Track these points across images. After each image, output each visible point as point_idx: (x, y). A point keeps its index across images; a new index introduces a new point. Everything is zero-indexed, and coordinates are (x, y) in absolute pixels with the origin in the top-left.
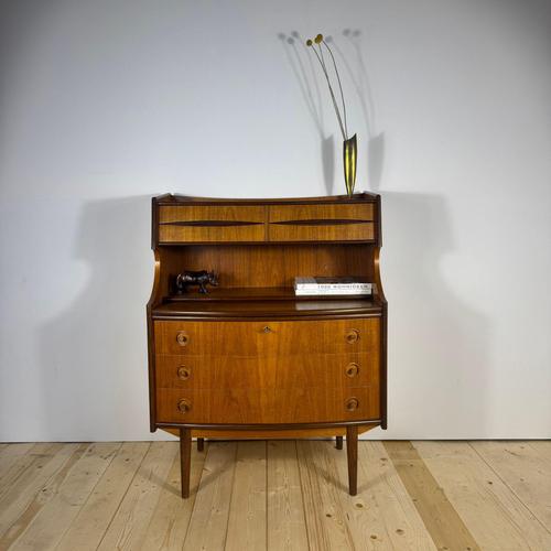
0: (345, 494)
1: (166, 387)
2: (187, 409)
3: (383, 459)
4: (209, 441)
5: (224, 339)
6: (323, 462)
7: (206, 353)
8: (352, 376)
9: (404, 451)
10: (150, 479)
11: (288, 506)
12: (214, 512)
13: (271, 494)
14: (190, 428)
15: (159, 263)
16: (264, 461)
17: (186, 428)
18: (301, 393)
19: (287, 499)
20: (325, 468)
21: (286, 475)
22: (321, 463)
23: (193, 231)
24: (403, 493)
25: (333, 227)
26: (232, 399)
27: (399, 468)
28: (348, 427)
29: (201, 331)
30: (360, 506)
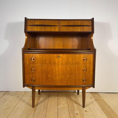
0: (81, 107)
1: (28, 74)
2: (34, 80)
3: (91, 97)
4: (42, 92)
5: (46, 59)
6: (74, 98)
7: (40, 64)
8: (85, 71)
9: (96, 95)
10: (24, 102)
11: (64, 111)
12: (41, 112)
13: (59, 107)
14: (35, 87)
15: (27, 37)
16: (57, 97)
17: (34, 86)
18: (69, 76)
19: (64, 109)
20: (74, 99)
21: (63, 102)
22: (73, 98)
23: (37, 28)
24: (99, 107)
25: (79, 27)
26: (48, 78)
27: (96, 100)
28: (83, 87)
29: (39, 57)
30: (86, 111)
